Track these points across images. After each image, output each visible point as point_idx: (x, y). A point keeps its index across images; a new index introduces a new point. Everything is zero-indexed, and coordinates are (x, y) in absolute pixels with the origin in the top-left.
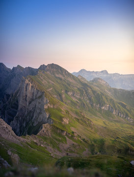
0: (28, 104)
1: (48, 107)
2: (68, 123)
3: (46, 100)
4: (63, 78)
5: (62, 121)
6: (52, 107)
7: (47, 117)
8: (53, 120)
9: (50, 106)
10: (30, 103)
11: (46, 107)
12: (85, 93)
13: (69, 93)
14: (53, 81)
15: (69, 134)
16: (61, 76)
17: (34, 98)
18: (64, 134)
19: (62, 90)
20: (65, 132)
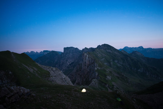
0: (86, 67)
1: (98, 69)
2: (110, 79)
3: (96, 65)
4: (111, 52)
5: (106, 77)
6: (100, 69)
7: (97, 75)
8: (100, 77)
9: (98, 68)
10: (88, 67)
11: (96, 69)
12: (126, 60)
13: (115, 61)
14: (105, 54)
15: (110, 86)
16: (110, 51)
17: (90, 63)
18: (107, 86)
19: (110, 59)
20: (108, 85)
